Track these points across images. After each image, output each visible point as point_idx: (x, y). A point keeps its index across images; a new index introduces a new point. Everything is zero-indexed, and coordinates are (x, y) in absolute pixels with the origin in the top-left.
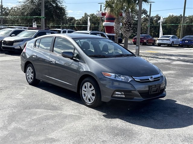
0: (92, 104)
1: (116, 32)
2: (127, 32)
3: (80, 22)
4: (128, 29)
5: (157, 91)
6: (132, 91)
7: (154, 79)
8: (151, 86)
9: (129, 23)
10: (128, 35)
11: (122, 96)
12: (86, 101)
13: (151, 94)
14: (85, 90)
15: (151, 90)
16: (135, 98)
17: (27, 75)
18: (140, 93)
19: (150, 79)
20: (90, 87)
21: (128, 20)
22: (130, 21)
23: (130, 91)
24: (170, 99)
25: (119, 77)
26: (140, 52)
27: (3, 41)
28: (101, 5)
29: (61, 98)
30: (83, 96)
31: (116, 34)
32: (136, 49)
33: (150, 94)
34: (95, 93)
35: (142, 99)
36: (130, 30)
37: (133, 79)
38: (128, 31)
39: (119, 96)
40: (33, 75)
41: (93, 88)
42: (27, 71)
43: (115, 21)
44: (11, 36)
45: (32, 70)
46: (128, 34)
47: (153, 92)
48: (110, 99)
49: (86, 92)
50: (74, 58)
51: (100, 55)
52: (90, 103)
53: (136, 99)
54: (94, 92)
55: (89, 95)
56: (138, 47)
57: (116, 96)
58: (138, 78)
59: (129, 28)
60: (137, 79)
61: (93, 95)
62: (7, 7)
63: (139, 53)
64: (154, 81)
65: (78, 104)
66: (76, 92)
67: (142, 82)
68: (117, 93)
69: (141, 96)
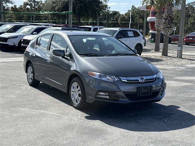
0: (79, 105)
1: (157, 29)
2: (167, 29)
3: (124, 18)
4: (169, 26)
5: (148, 93)
6: (116, 92)
7: (145, 80)
8: (139, 88)
9: (170, 17)
10: (168, 33)
11: (106, 97)
12: (74, 102)
13: (140, 96)
14: (73, 90)
15: (140, 92)
16: (120, 99)
17: (28, 76)
18: (125, 95)
19: (140, 80)
20: (77, 87)
21: (169, 14)
22: (171, 16)
23: (114, 92)
24: (175, 105)
25: (104, 76)
26: (183, 54)
27: (22, 40)
29: (53, 99)
30: (72, 96)
31: (158, 31)
32: (178, 50)
33: (138, 96)
34: (81, 94)
35: (129, 101)
36: (170, 26)
37: (119, 79)
38: (168, 27)
39: (103, 97)
40: (32, 75)
41: (79, 88)
42: (28, 71)
43: (157, 15)
44: (32, 34)
45: (32, 70)
46: (169, 31)
47: (142, 94)
48: (94, 100)
49: (74, 92)
50: (65, 57)
51: (92, 54)
52: (77, 104)
53: (121, 101)
54: (80, 92)
55: (77, 96)
56: (180, 48)
57: (100, 96)
58: (125, 78)
59: (169, 24)
60: (123, 79)
61: (79, 95)
62: (41, 1)
63: (181, 55)
64: (145, 82)
65: (68, 105)
66: (66, 92)
67: (130, 83)
68: (101, 93)
69: (127, 97)
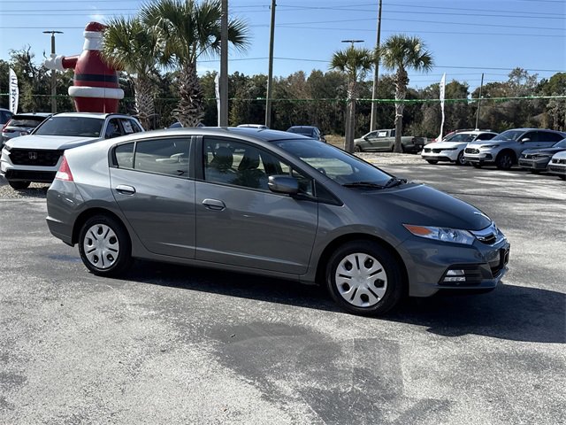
0: (376, 307)
1: (141, 115)
4: (195, 110)
6: (480, 265)
11: (461, 279)
12: (352, 302)
14: (349, 273)
17: (89, 250)
18: (492, 269)
20: (367, 265)
28: (53, 38)
30: (340, 289)
34: (385, 280)
38: (194, 113)
39: (455, 279)
40: (115, 246)
41: (378, 266)
42: (89, 236)
45: (112, 234)
48: (437, 291)
49: (350, 278)
52: (367, 305)
55: (364, 286)
57: (450, 279)
58: (480, 233)
59: (196, 107)
60: (480, 236)
61: (378, 283)
66: (313, 281)
